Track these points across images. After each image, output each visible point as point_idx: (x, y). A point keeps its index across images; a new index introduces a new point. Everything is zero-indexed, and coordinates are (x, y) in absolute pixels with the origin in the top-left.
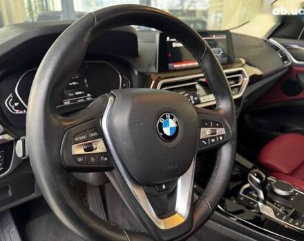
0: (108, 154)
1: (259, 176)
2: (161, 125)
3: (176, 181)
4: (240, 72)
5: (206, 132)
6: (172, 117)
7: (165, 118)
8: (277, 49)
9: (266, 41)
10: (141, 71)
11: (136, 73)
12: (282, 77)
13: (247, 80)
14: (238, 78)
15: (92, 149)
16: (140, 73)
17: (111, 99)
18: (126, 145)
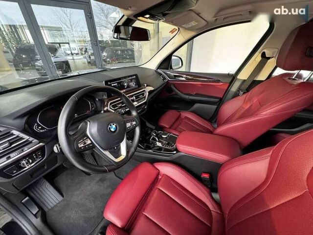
0: (92, 143)
1: (155, 133)
2: (110, 128)
3: (120, 145)
4: (144, 91)
5: (128, 125)
6: (114, 124)
7: (111, 125)
8: (161, 74)
9: (156, 71)
10: (100, 98)
11: (97, 100)
12: (164, 86)
13: (147, 94)
14: (144, 93)
15: (86, 143)
16: (99, 100)
17: (88, 123)
18: (98, 138)
